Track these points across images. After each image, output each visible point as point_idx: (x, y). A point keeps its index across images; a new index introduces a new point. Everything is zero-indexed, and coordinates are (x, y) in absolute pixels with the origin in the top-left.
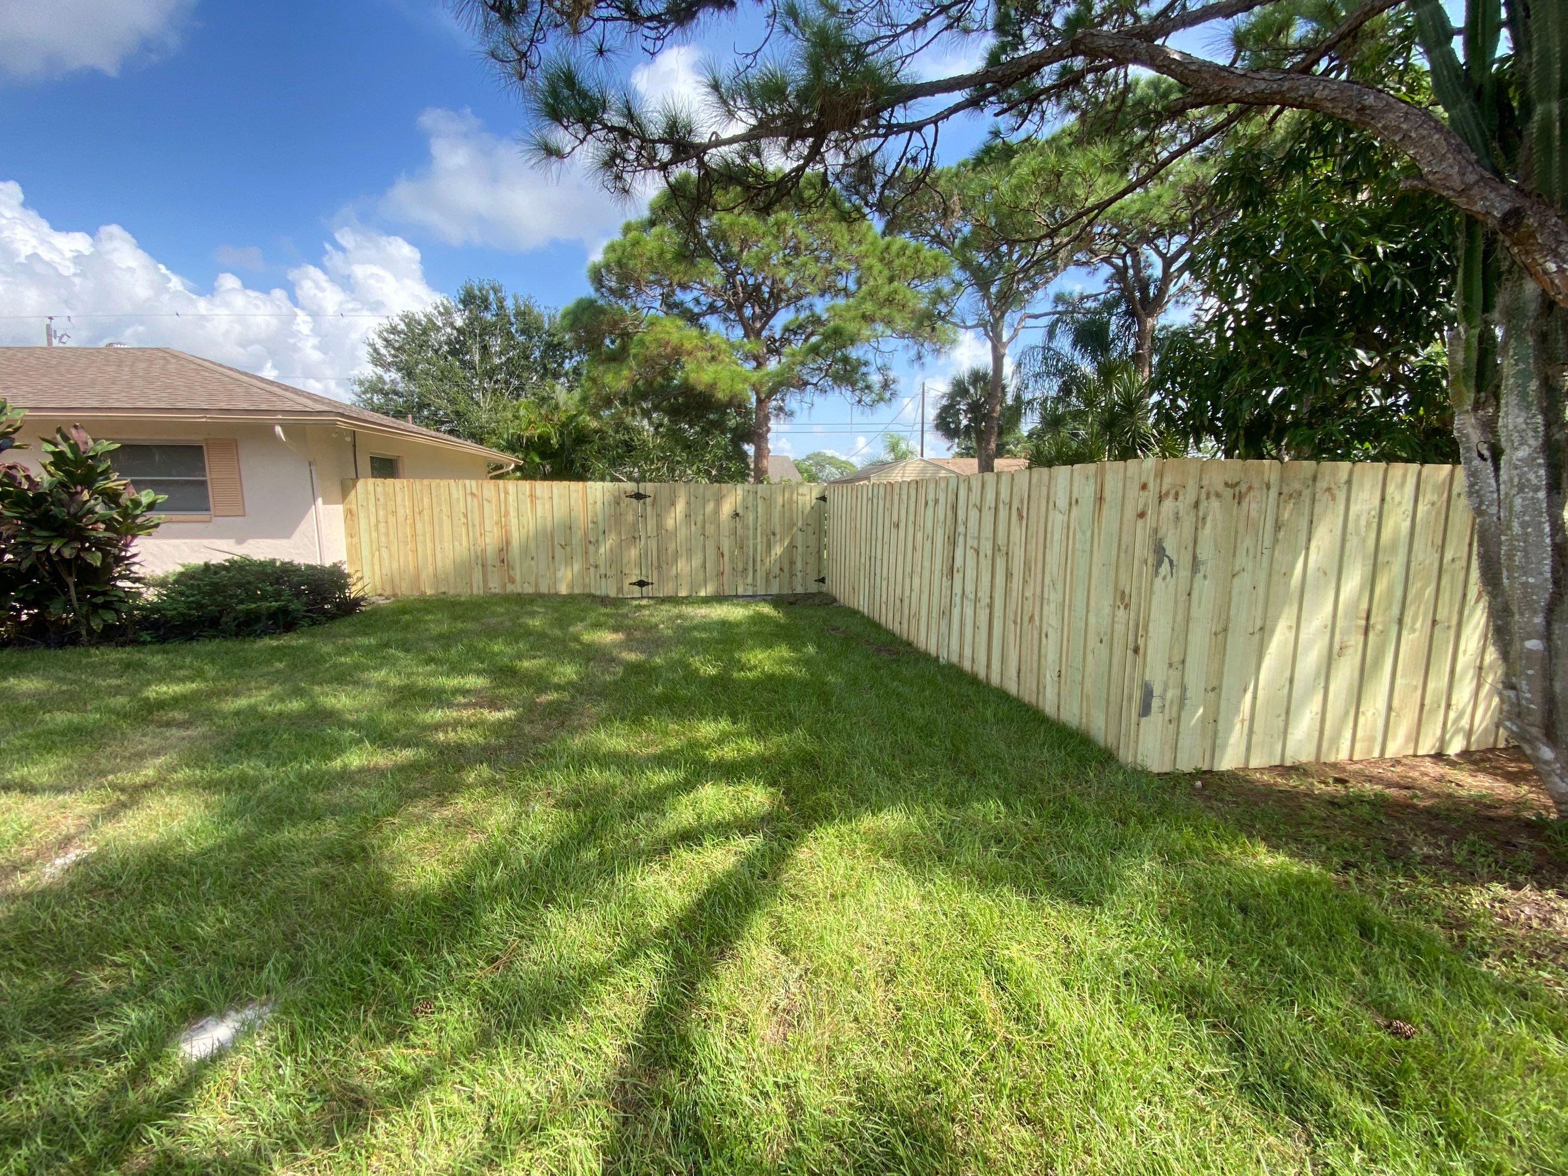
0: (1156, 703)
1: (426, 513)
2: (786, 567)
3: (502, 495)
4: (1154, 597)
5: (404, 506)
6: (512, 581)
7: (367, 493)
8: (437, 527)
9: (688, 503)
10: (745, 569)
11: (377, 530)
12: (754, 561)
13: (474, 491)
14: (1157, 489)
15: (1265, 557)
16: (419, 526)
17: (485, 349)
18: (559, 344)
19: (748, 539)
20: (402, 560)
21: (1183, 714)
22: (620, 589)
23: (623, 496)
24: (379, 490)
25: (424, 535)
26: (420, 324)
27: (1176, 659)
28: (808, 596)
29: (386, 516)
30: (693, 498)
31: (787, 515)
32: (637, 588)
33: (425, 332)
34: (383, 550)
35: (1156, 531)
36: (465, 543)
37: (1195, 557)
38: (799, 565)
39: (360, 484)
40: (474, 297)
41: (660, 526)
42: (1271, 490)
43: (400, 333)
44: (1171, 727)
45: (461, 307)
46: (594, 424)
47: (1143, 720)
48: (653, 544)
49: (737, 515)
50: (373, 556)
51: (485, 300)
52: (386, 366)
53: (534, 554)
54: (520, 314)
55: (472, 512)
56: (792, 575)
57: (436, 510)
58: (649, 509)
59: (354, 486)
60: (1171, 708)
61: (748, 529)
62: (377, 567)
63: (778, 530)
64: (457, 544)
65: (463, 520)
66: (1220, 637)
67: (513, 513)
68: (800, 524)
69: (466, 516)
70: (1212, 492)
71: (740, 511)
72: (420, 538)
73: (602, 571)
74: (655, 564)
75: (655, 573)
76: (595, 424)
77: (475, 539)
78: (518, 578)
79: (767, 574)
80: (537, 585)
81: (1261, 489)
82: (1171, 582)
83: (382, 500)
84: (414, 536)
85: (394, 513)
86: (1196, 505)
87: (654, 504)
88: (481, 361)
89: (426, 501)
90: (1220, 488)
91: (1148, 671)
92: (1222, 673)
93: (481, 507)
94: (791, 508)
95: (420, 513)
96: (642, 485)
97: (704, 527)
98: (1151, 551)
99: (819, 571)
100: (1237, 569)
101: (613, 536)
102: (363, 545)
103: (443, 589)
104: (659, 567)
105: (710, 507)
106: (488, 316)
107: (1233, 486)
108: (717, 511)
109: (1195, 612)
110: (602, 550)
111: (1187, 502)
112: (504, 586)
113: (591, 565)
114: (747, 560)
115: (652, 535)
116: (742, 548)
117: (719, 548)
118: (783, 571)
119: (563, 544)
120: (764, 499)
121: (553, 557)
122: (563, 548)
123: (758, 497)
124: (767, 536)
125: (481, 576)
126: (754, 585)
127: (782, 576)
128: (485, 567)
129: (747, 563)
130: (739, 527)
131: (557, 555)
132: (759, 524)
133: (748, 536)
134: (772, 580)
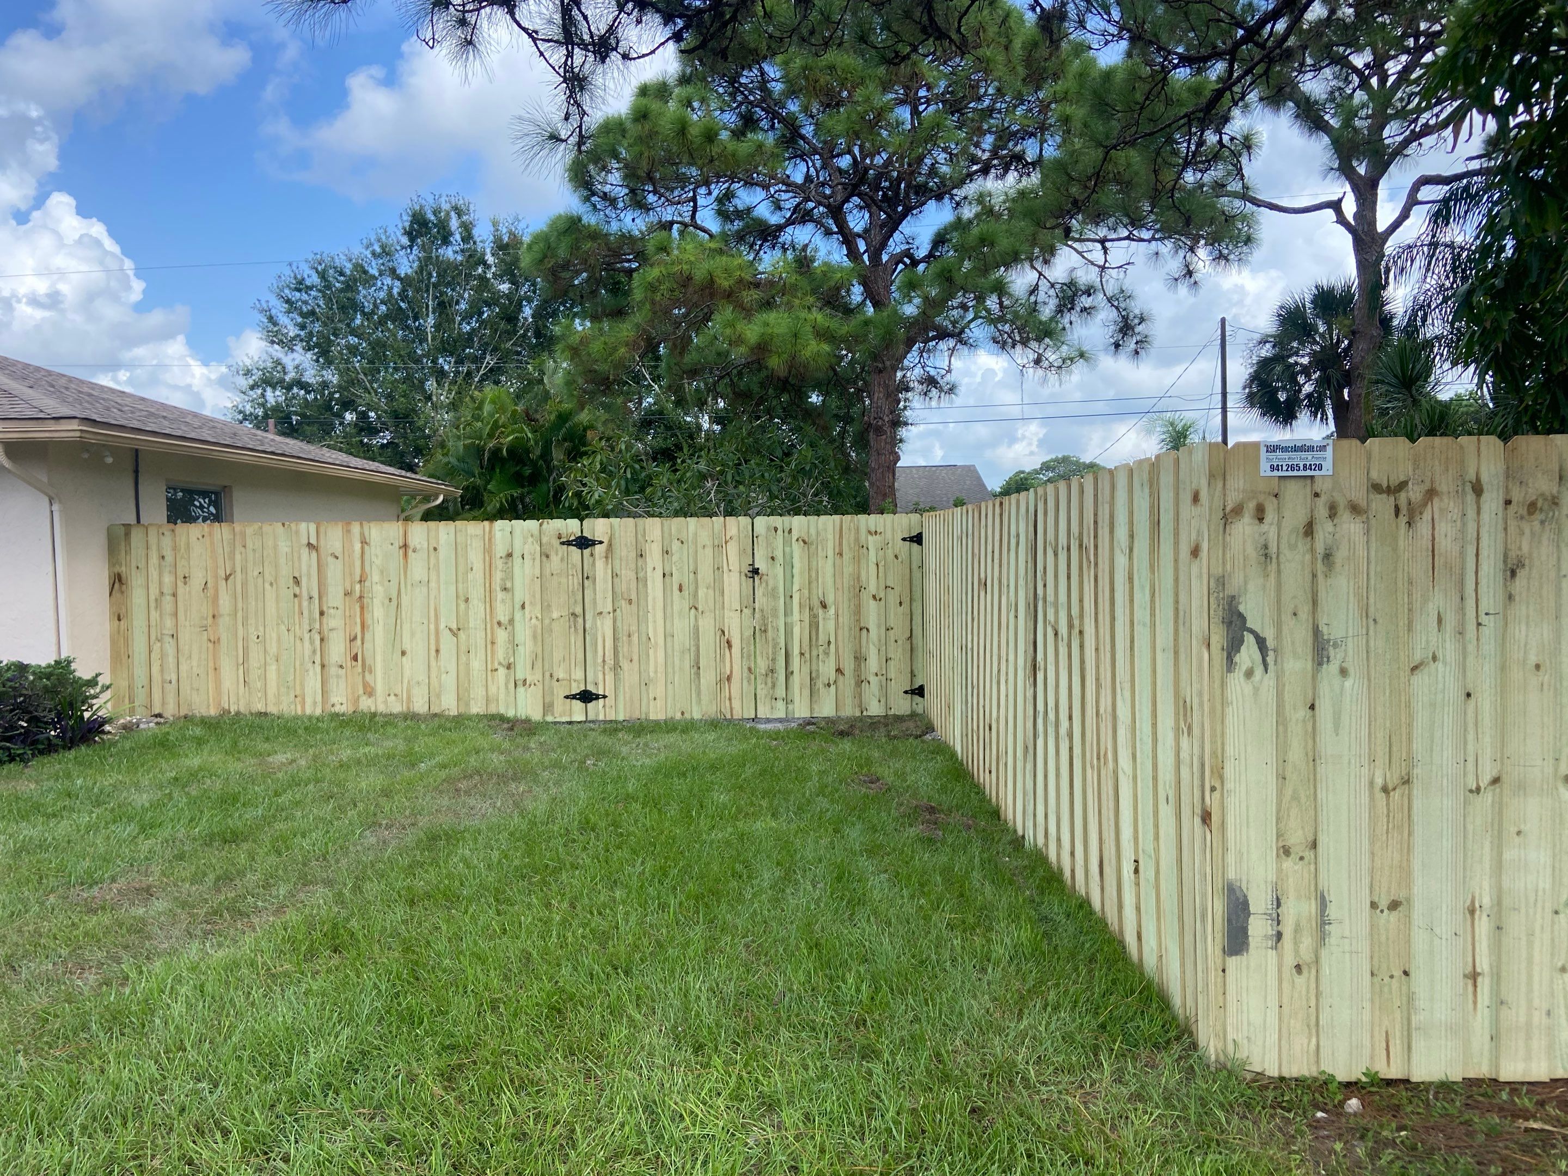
0: (1258, 928)
2: (848, 668)
3: (358, 548)
4: (1229, 710)
5: (203, 568)
6: (370, 692)
7: (147, 547)
8: (252, 603)
9: (670, 553)
10: (771, 671)
11: (159, 607)
12: (788, 655)
13: (313, 540)
14: (1218, 503)
15: (1486, 632)
16: (225, 600)
17: (443, 306)
19: (775, 615)
20: (195, 657)
21: (1324, 953)
22: (548, 707)
23: (556, 543)
24: (166, 540)
25: (232, 616)
26: (342, 274)
27: (1296, 838)
28: (888, 722)
29: (175, 585)
30: (676, 544)
31: (848, 570)
32: (578, 705)
33: (350, 286)
34: (168, 639)
35: (1221, 581)
36: (295, 626)
37: (1316, 632)
38: (873, 663)
39: (138, 532)
40: (426, 225)
41: (618, 595)
42: (1486, 496)
43: (310, 288)
44: (1300, 981)
45: (405, 241)
47: (1232, 962)
48: (606, 626)
49: (756, 571)
50: (151, 651)
51: (443, 228)
52: (288, 344)
53: (406, 646)
54: (501, 247)
55: (307, 575)
56: (860, 682)
57: (253, 574)
58: (600, 564)
59: (128, 535)
60: (1296, 943)
61: (775, 597)
63: (830, 600)
64: (283, 628)
66: (1396, 795)
68: (873, 586)
69: (299, 583)
70: (1342, 503)
71: (760, 564)
72: (225, 621)
73: (519, 675)
74: (610, 662)
75: (610, 677)
77: (312, 621)
78: (380, 688)
79: (813, 679)
80: (409, 698)
81: (1461, 494)
82: (1267, 682)
84: (217, 617)
85: (187, 579)
86: (1309, 530)
87: (608, 555)
88: (437, 327)
89: (237, 558)
90: (1359, 494)
91: (1231, 858)
92: (1409, 873)
93: (323, 567)
94: (855, 559)
95: (227, 578)
96: (587, 523)
97: (695, 595)
98: (1216, 620)
99: (913, 675)
100: (1418, 657)
101: (538, 613)
102: (137, 632)
103: (257, 707)
104: (617, 667)
105: (707, 559)
106: (449, 253)
107: (1395, 490)
108: (719, 568)
109: (1327, 742)
110: (520, 638)
111: (1288, 524)
112: (357, 700)
113: (500, 664)
114: (774, 653)
115: (605, 611)
116: (765, 631)
117: (723, 632)
118: (843, 674)
119: (454, 627)
120: (804, 542)
121: (437, 651)
122: (455, 635)
123: (794, 539)
124: (811, 609)
125: (319, 685)
126: (788, 701)
127: (840, 683)
128: (326, 668)
129: (774, 660)
130: (759, 593)
131: (443, 648)
132: (796, 587)
133: (775, 610)
134: (823, 690)
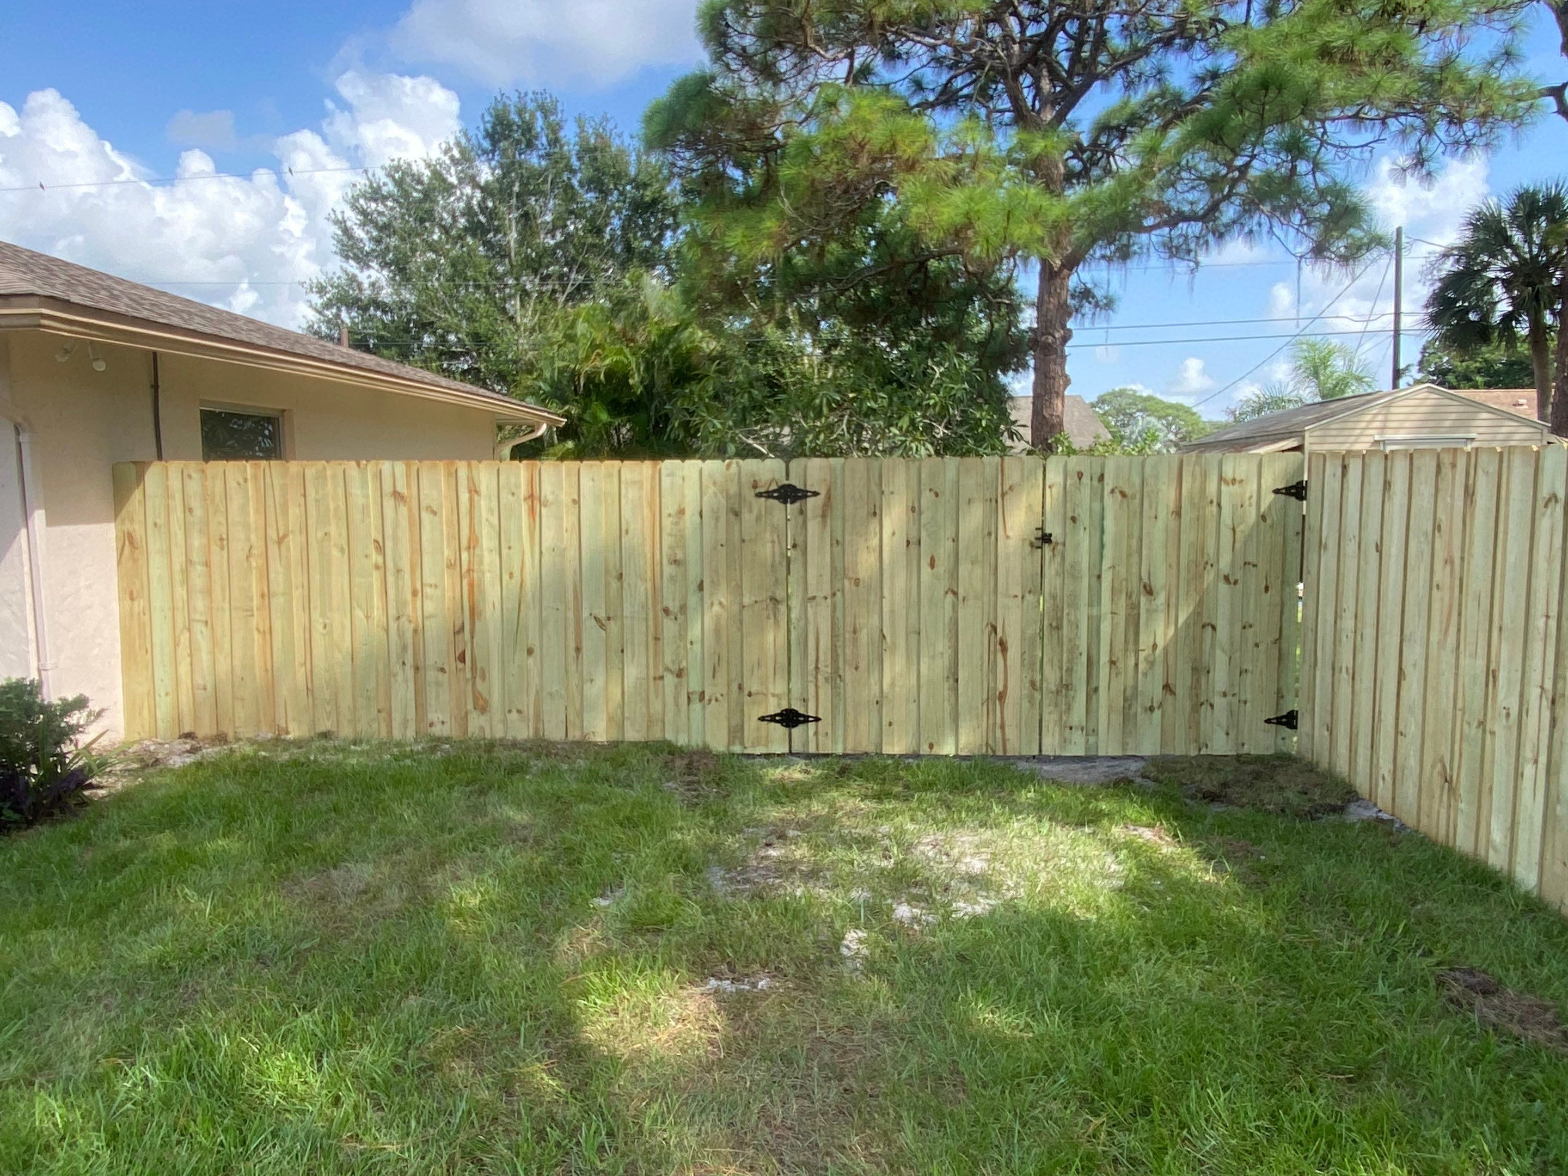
1: (294, 543)
2: (1182, 684)
3: (464, 497)
5: (246, 526)
6: (482, 706)
7: (168, 495)
8: (316, 577)
9: (915, 510)
10: (1065, 687)
11: (186, 581)
12: (1091, 663)
13: (402, 488)
16: (277, 569)
17: (526, 218)
18: (655, 202)
19: (1074, 605)
20: (238, 654)
22: (736, 733)
23: (749, 494)
24: (194, 486)
25: (288, 594)
29: (207, 549)
30: (927, 497)
31: (1188, 537)
32: (778, 730)
34: (198, 628)
36: (377, 613)
38: (1220, 677)
39: (153, 473)
40: (509, 126)
41: (839, 571)
43: (385, 198)
45: (486, 144)
46: (711, 345)
48: (821, 617)
49: (1046, 539)
50: (176, 644)
51: (527, 129)
52: (363, 260)
53: (534, 641)
54: (587, 151)
55: (395, 539)
56: (1198, 704)
57: (316, 534)
58: (813, 526)
59: (140, 478)
61: (1076, 578)
62: (184, 669)
63: (1159, 581)
64: (359, 614)
65: (376, 558)
67: (487, 541)
68: (1225, 562)
69: (381, 549)
71: (1053, 528)
72: (278, 602)
73: (695, 686)
74: (826, 670)
75: (825, 691)
76: (713, 345)
77: (401, 604)
78: (496, 701)
79: (1129, 700)
80: (538, 717)
83: (198, 512)
84: (266, 595)
85: (224, 542)
87: (825, 512)
89: (294, 512)
93: (416, 526)
94: (1200, 521)
95: (280, 541)
96: (795, 464)
97: (954, 573)
99: (1280, 696)
101: (723, 596)
102: (157, 616)
103: (325, 725)
104: (836, 677)
105: (973, 519)
106: (534, 160)
108: (991, 533)
110: (695, 632)
112: (464, 720)
113: (667, 669)
114: (1070, 661)
115: (820, 594)
116: (1059, 628)
117: (994, 629)
118: (1173, 693)
119: (602, 615)
120: (1123, 494)
121: (578, 650)
122: (602, 626)
123: (1108, 489)
124: (1129, 596)
125: (411, 695)
126: (1090, 730)
127: (1169, 707)
128: (422, 672)
129: (1070, 670)
130: (1050, 571)
131: (586, 645)
132: (1106, 563)
133: (1074, 596)
134: (1141, 717)
